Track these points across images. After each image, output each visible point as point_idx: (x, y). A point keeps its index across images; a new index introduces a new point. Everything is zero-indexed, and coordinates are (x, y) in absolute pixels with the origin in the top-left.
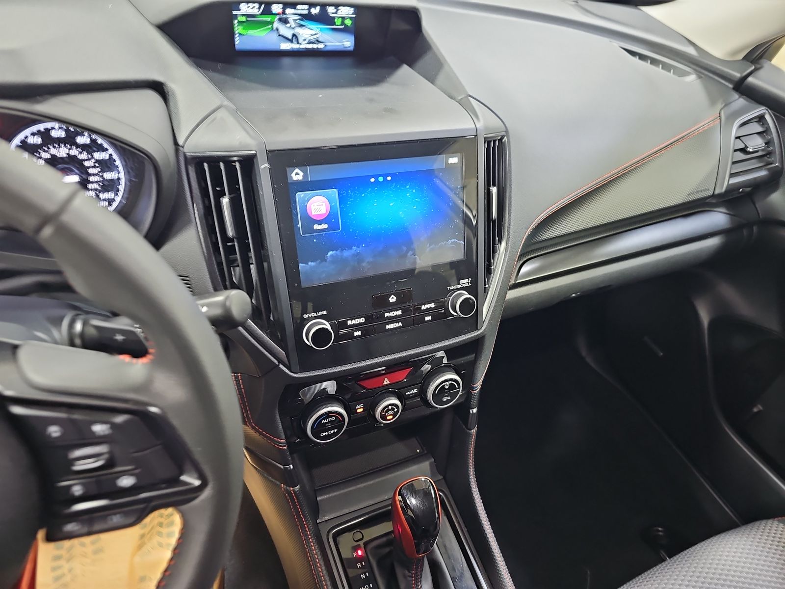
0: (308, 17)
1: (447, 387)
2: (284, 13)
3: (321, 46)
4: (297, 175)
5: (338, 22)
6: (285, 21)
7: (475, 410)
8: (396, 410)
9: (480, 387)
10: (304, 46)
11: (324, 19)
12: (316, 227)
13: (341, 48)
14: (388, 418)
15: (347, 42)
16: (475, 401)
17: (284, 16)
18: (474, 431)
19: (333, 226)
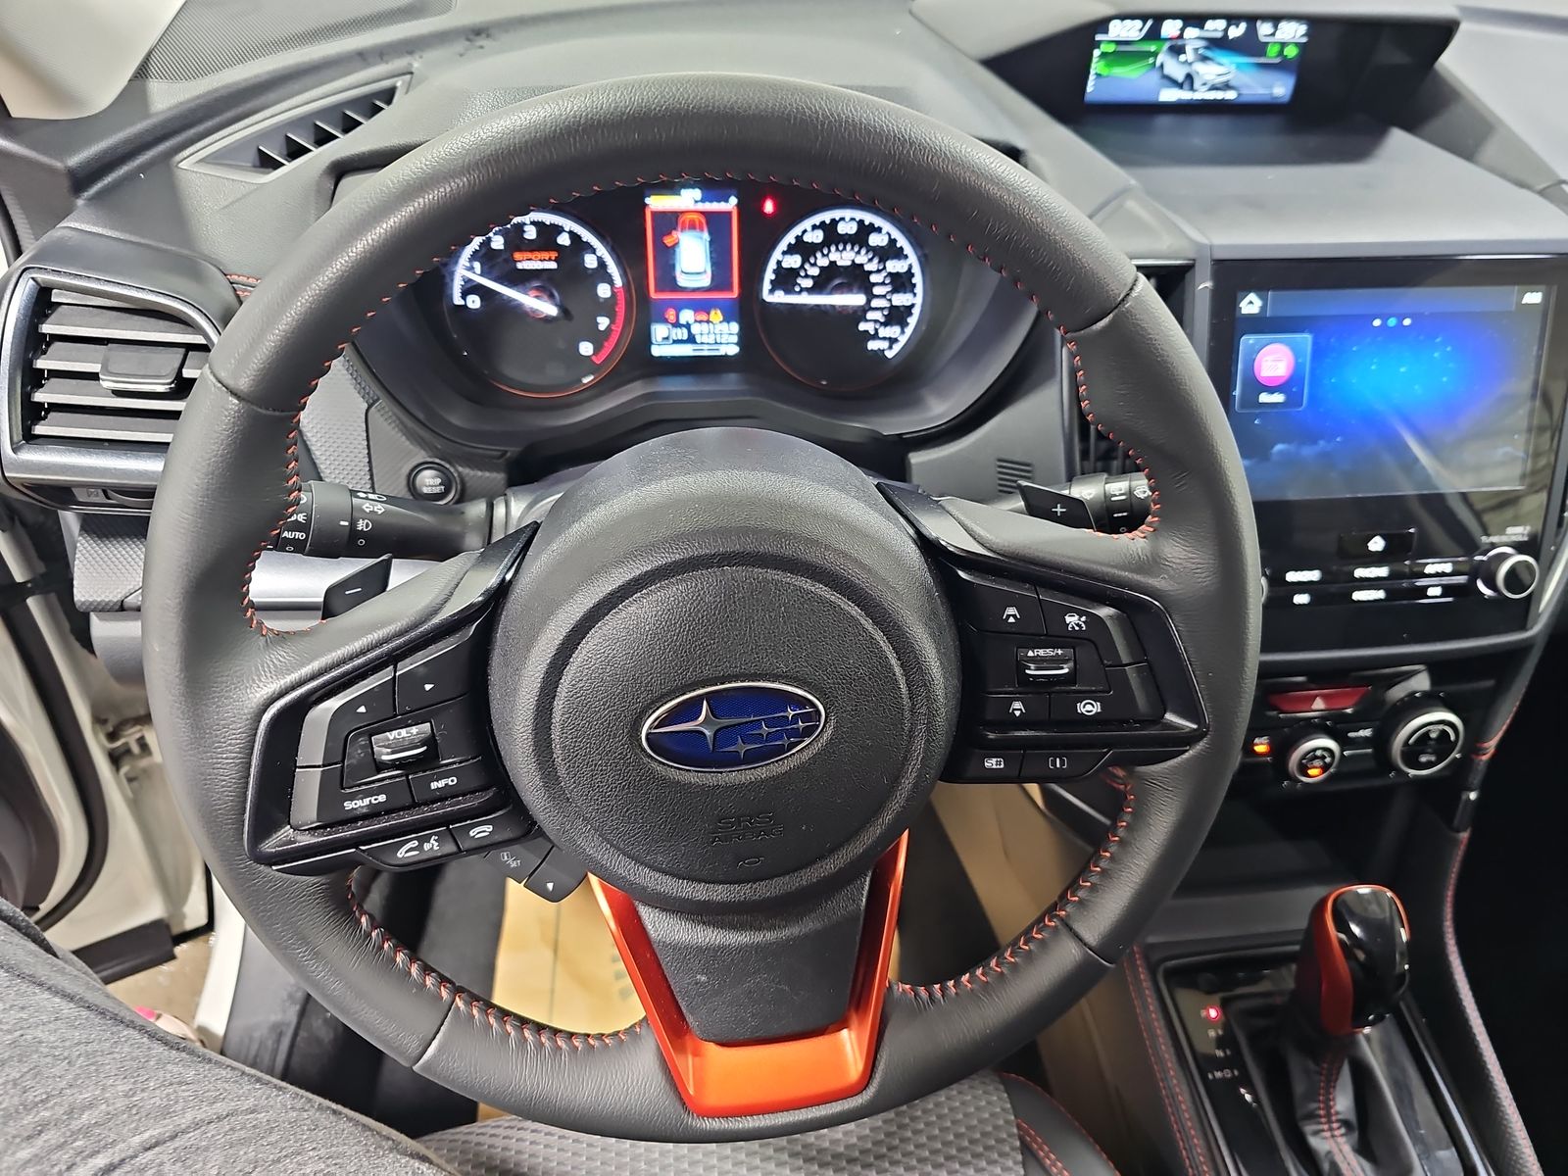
0: (1220, 44)
1: (1433, 735)
2: (1181, 36)
3: (1231, 95)
4: (1250, 304)
5: (1272, 51)
6: (1177, 50)
7: (1473, 796)
8: (1328, 760)
9: (1492, 750)
10: (1202, 94)
11: (1249, 46)
12: (1264, 398)
13: (1267, 99)
14: (1311, 772)
15: (1281, 88)
16: (1476, 778)
17: (1180, 42)
18: (1464, 836)
19: (1293, 400)
